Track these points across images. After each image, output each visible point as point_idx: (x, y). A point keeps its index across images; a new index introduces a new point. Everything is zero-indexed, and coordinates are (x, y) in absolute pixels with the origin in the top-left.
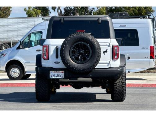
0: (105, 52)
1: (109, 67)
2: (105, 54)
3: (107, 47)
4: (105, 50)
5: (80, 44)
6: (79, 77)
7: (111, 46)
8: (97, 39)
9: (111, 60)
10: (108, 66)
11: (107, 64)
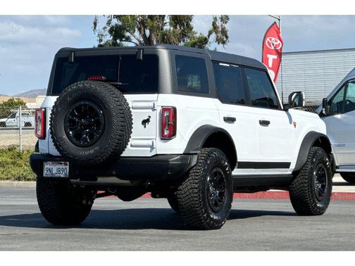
0: (145, 122)
1: (153, 153)
2: (145, 127)
3: (151, 110)
4: (146, 119)
5: (85, 105)
6: (100, 176)
7: (159, 109)
8: (125, 95)
9: (158, 138)
10: (151, 151)
11: (149, 149)
